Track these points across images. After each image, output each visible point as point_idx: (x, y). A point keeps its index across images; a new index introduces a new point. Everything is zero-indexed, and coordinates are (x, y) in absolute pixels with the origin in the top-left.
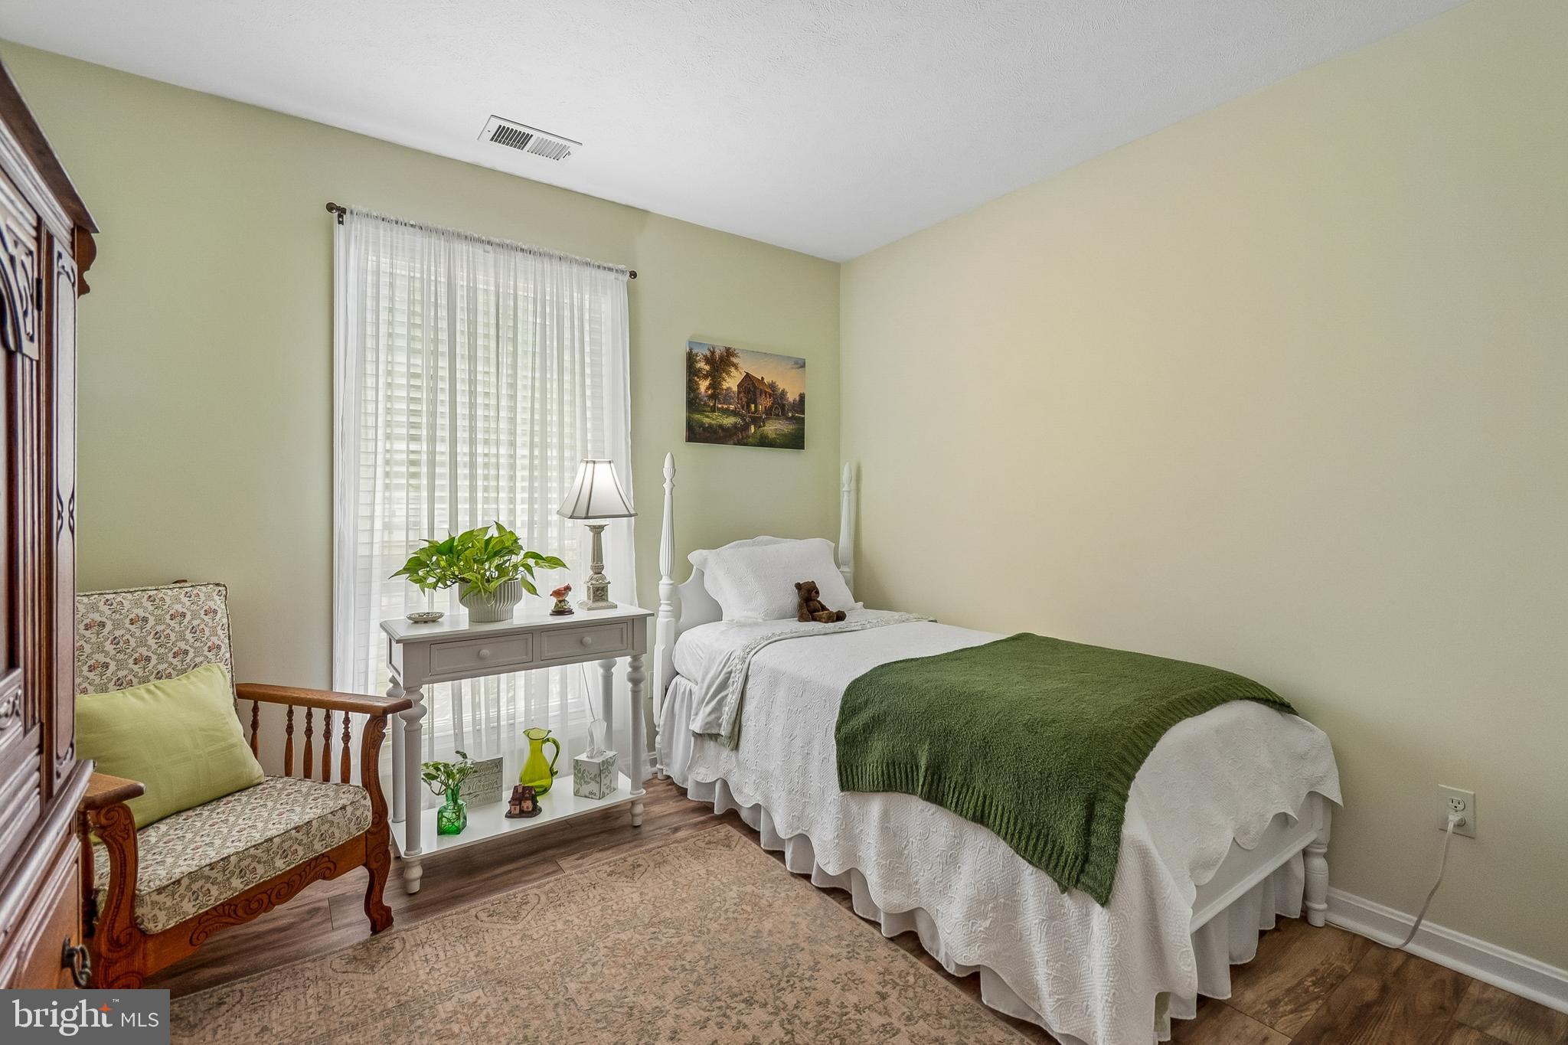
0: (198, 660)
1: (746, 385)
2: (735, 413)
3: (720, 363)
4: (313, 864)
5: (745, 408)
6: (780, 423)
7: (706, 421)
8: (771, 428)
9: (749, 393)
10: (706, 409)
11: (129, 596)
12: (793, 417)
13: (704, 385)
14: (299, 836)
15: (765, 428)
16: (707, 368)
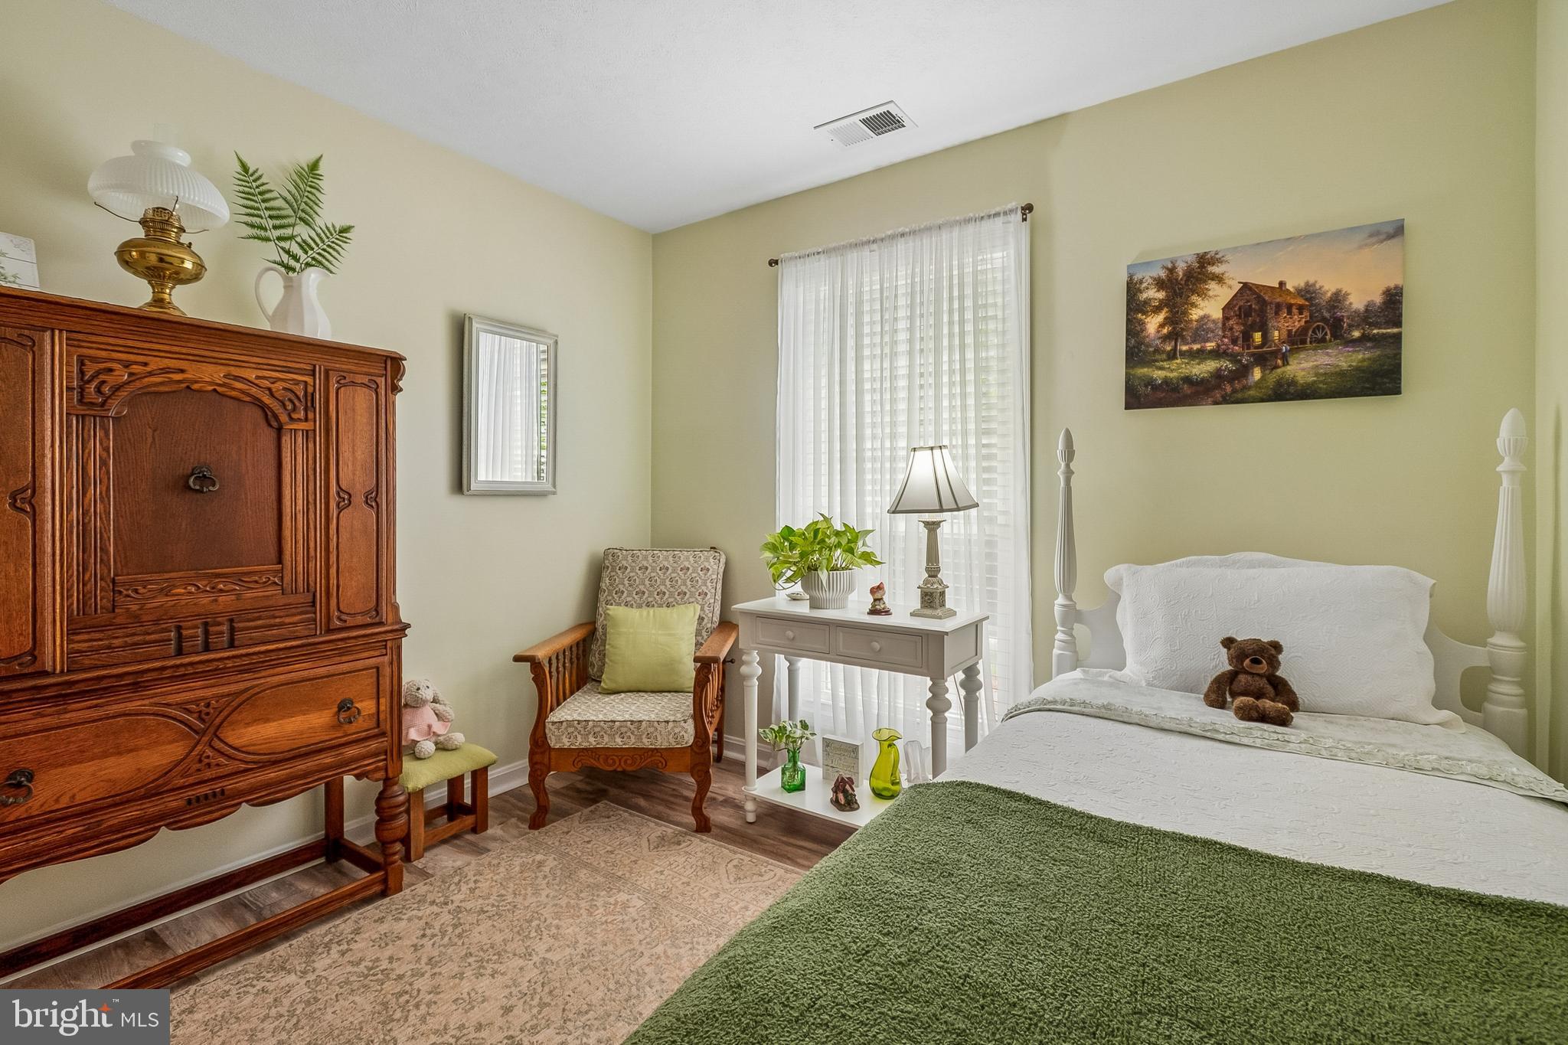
0: (691, 600)
1: (1241, 303)
2: (1216, 354)
3: (1187, 281)
4: (650, 753)
5: (1240, 342)
6: (1328, 354)
7: (1158, 375)
8: (1305, 365)
9: (1248, 315)
10: (1158, 357)
11: (665, 553)
12: (1365, 338)
13: (1153, 324)
14: (632, 727)
15: (1289, 368)
16: (1161, 295)
